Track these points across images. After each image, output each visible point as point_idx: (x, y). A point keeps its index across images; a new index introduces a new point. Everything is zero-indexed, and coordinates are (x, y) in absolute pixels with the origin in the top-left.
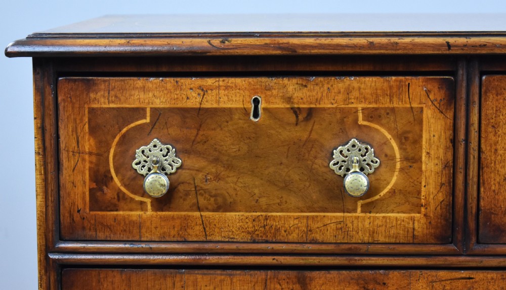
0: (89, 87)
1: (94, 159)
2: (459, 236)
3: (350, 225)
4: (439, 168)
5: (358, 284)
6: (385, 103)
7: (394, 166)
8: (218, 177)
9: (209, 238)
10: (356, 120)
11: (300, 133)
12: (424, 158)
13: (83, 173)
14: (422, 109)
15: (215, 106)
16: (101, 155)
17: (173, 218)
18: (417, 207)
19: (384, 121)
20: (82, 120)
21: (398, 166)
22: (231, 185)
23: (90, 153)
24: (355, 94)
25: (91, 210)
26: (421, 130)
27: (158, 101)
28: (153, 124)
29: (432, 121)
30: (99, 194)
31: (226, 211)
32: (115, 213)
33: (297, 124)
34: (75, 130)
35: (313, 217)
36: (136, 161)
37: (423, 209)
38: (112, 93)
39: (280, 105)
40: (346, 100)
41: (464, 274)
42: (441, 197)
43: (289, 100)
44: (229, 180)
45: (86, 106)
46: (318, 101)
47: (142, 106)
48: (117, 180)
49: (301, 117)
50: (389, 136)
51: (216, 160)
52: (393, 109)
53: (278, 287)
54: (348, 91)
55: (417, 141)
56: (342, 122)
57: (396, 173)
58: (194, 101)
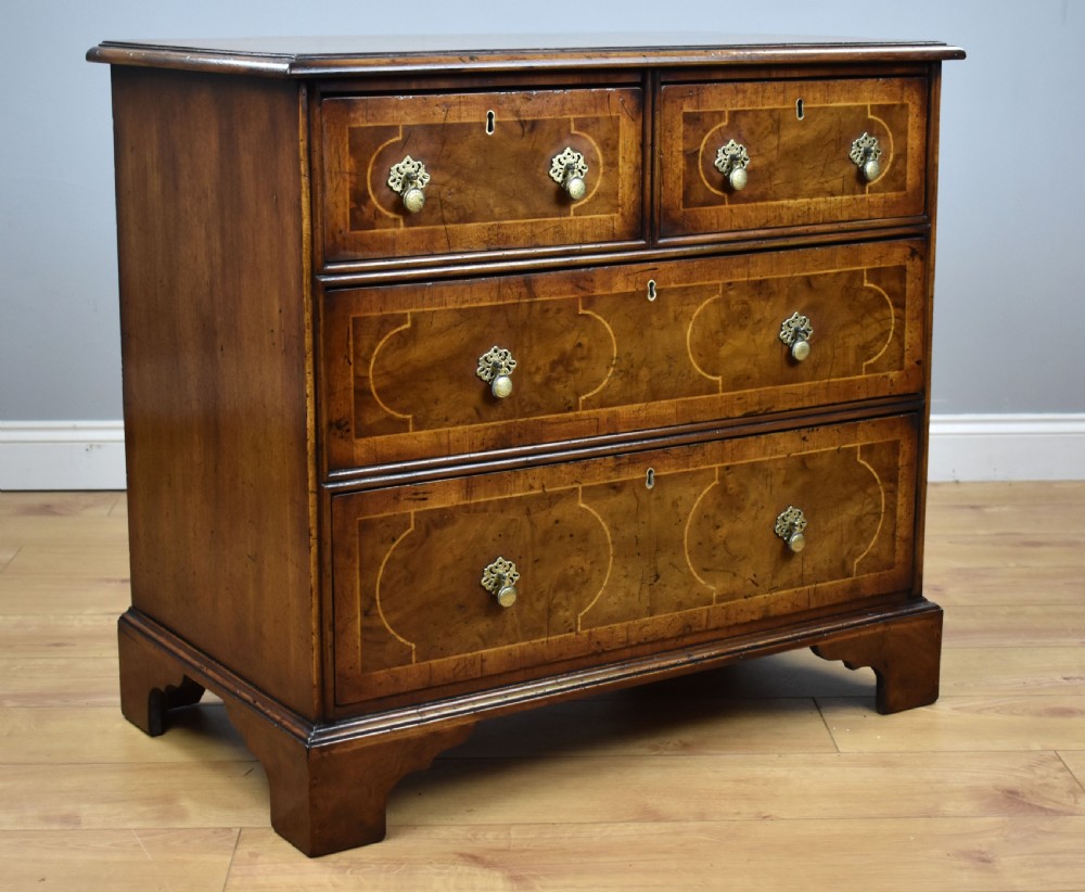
0: (350, 106)
1: (354, 178)
2: (648, 231)
3: (565, 228)
4: (632, 170)
5: (572, 283)
6: (592, 114)
7: (599, 172)
8: (459, 190)
9: (452, 250)
10: (570, 130)
11: (523, 144)
12: (620, 163)
13: (344, 194)
14: (618, 118)
15: (457, 121)
16: (359, 174)
17: (422, 232)
18: (615, 207)
19: (591, 130)
20: (343, 140)
21: (601, 170)
22: (475, 196)
23: (350, 174)
24: (568, 105)
25: (352, 229)
26: (618, 137)
27: (409, 118)
28: (405, 142)
29: (626, 128)
30: (358, 213)
31: (466, 222)
32: (372, 231)
33: (523, 136)
34: (337, 151)
35: (536, 223)
36: (392, 178)
37: (620, 209)
38: (370, 112)
39: (510, 118)
40: (562, 112)
41: (651, 265)
42: (633, 197)
43: (517, 113)
44: (469, 192)
45: (347, 126)
46: (540, 113)
47: (396, 124)
48: (373, 199)
49: (526, 130)
50: (594, 144)
51: (457, 174)
52: (597, 119)
53: (509, 291)
54: (563, 103)
55: (615, 148)
56: (558, 132)
57: (600, 177)
58: (439, 117)
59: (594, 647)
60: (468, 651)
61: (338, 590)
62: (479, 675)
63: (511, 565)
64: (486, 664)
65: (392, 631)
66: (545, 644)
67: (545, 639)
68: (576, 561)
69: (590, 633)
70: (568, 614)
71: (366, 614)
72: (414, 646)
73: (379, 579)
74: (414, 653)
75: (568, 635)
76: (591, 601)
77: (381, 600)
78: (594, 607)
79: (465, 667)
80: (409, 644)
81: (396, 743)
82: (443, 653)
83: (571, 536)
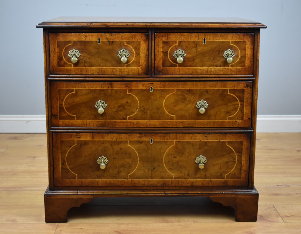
0: (57, 35)
1: (58, 54)
2: (150, 73)
3: (123, 70)
4: (145, 56)
5: (125, 85)
6: (131, 40)
7: (134, 56)
8: (90, 58)
9: (88, 74)
10: (124, 44)
11: (110, 47)
12: (141, 54)
13: (56, 58)
14: (140, 41)
15: (89, 40)
16: (60, 53)
17: (79, 69)
18: (139, 66)
19: (131, 44)
20: (55, 44)
21: (135, 55)
22: (93, 60)
23: (58, 52)
24: (124, 37)
25: (58, 66)
26: (140, 46)
27: (74, 39)
28: (73, 45)
29: (143, 44)
30: (60, 62)
31: (92, 67)
32: (64, 67)
33: (109, 45)
34: (54, 46)
35: (114, 68)
36: (69, 54)
37: (141, 66)
38: (63, 37)
39: (105, 40)
40: (122, 39)
41: (151, 82)
42: (145, 63)
43: (107, 39)
44: (93, 59)
45: (56, 40)
46: (114, 39)
47: (71, 40)
48: (64, 59)
49: (110, 43)
50: (132, 48)
51: (89, 54)
52: (133, 41)
53: (105, 86)
54: (122, 37)
55: (139, 49)
56: (120, 44)
57: (134, 57)
58: (83, 39)
59: (133, 184)
60: (93, 179)
61: (54, 157)
62: (96, 186)
63: (106, 158)
64: (99, 183)
65: (70, 170)
66: (117, 181)
67: (117, 180)
68: (127, 160)
69: (132, 180)
70: (124, 174)
71: (62, 164)
72: (77, 175)
73: (66, 156)
74: (77, 177)
75: (125, 180)
76: (132, 172)
77: (67, 162)
78: (133, 174)
79: (92, 183)
80: (75, 174)
81: (69, 199)
82: (85, 178)
83: (125, 153)
